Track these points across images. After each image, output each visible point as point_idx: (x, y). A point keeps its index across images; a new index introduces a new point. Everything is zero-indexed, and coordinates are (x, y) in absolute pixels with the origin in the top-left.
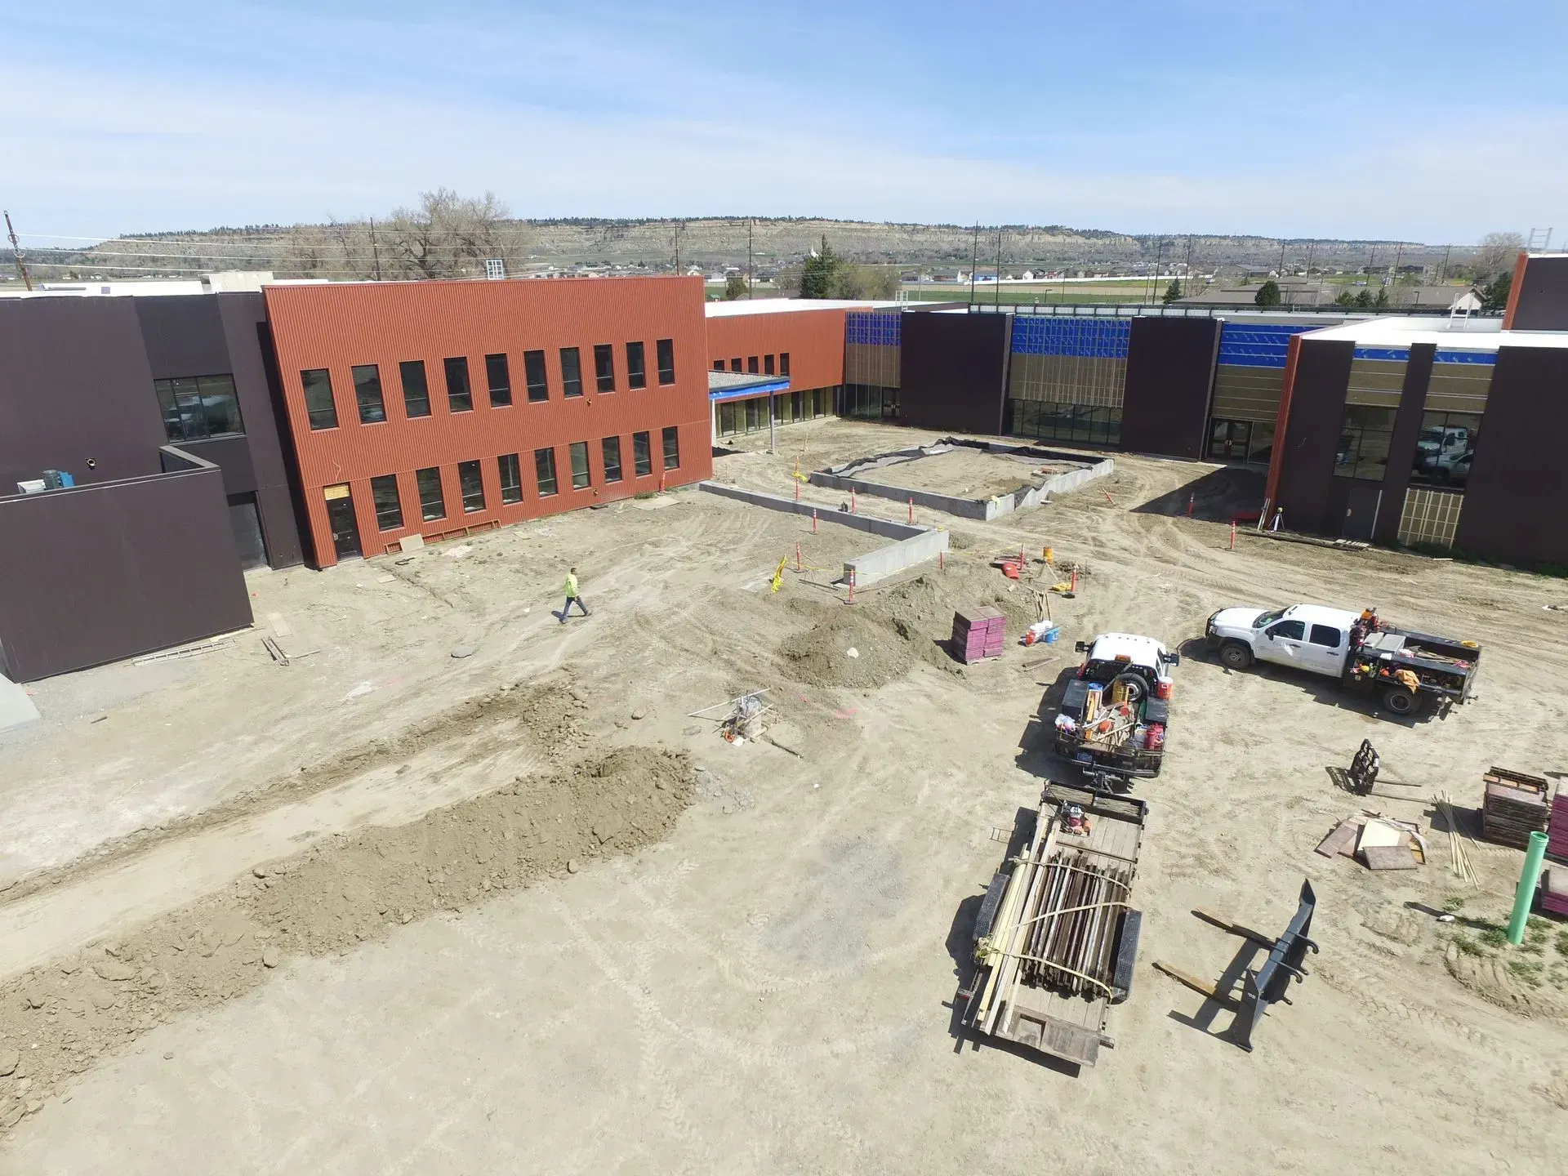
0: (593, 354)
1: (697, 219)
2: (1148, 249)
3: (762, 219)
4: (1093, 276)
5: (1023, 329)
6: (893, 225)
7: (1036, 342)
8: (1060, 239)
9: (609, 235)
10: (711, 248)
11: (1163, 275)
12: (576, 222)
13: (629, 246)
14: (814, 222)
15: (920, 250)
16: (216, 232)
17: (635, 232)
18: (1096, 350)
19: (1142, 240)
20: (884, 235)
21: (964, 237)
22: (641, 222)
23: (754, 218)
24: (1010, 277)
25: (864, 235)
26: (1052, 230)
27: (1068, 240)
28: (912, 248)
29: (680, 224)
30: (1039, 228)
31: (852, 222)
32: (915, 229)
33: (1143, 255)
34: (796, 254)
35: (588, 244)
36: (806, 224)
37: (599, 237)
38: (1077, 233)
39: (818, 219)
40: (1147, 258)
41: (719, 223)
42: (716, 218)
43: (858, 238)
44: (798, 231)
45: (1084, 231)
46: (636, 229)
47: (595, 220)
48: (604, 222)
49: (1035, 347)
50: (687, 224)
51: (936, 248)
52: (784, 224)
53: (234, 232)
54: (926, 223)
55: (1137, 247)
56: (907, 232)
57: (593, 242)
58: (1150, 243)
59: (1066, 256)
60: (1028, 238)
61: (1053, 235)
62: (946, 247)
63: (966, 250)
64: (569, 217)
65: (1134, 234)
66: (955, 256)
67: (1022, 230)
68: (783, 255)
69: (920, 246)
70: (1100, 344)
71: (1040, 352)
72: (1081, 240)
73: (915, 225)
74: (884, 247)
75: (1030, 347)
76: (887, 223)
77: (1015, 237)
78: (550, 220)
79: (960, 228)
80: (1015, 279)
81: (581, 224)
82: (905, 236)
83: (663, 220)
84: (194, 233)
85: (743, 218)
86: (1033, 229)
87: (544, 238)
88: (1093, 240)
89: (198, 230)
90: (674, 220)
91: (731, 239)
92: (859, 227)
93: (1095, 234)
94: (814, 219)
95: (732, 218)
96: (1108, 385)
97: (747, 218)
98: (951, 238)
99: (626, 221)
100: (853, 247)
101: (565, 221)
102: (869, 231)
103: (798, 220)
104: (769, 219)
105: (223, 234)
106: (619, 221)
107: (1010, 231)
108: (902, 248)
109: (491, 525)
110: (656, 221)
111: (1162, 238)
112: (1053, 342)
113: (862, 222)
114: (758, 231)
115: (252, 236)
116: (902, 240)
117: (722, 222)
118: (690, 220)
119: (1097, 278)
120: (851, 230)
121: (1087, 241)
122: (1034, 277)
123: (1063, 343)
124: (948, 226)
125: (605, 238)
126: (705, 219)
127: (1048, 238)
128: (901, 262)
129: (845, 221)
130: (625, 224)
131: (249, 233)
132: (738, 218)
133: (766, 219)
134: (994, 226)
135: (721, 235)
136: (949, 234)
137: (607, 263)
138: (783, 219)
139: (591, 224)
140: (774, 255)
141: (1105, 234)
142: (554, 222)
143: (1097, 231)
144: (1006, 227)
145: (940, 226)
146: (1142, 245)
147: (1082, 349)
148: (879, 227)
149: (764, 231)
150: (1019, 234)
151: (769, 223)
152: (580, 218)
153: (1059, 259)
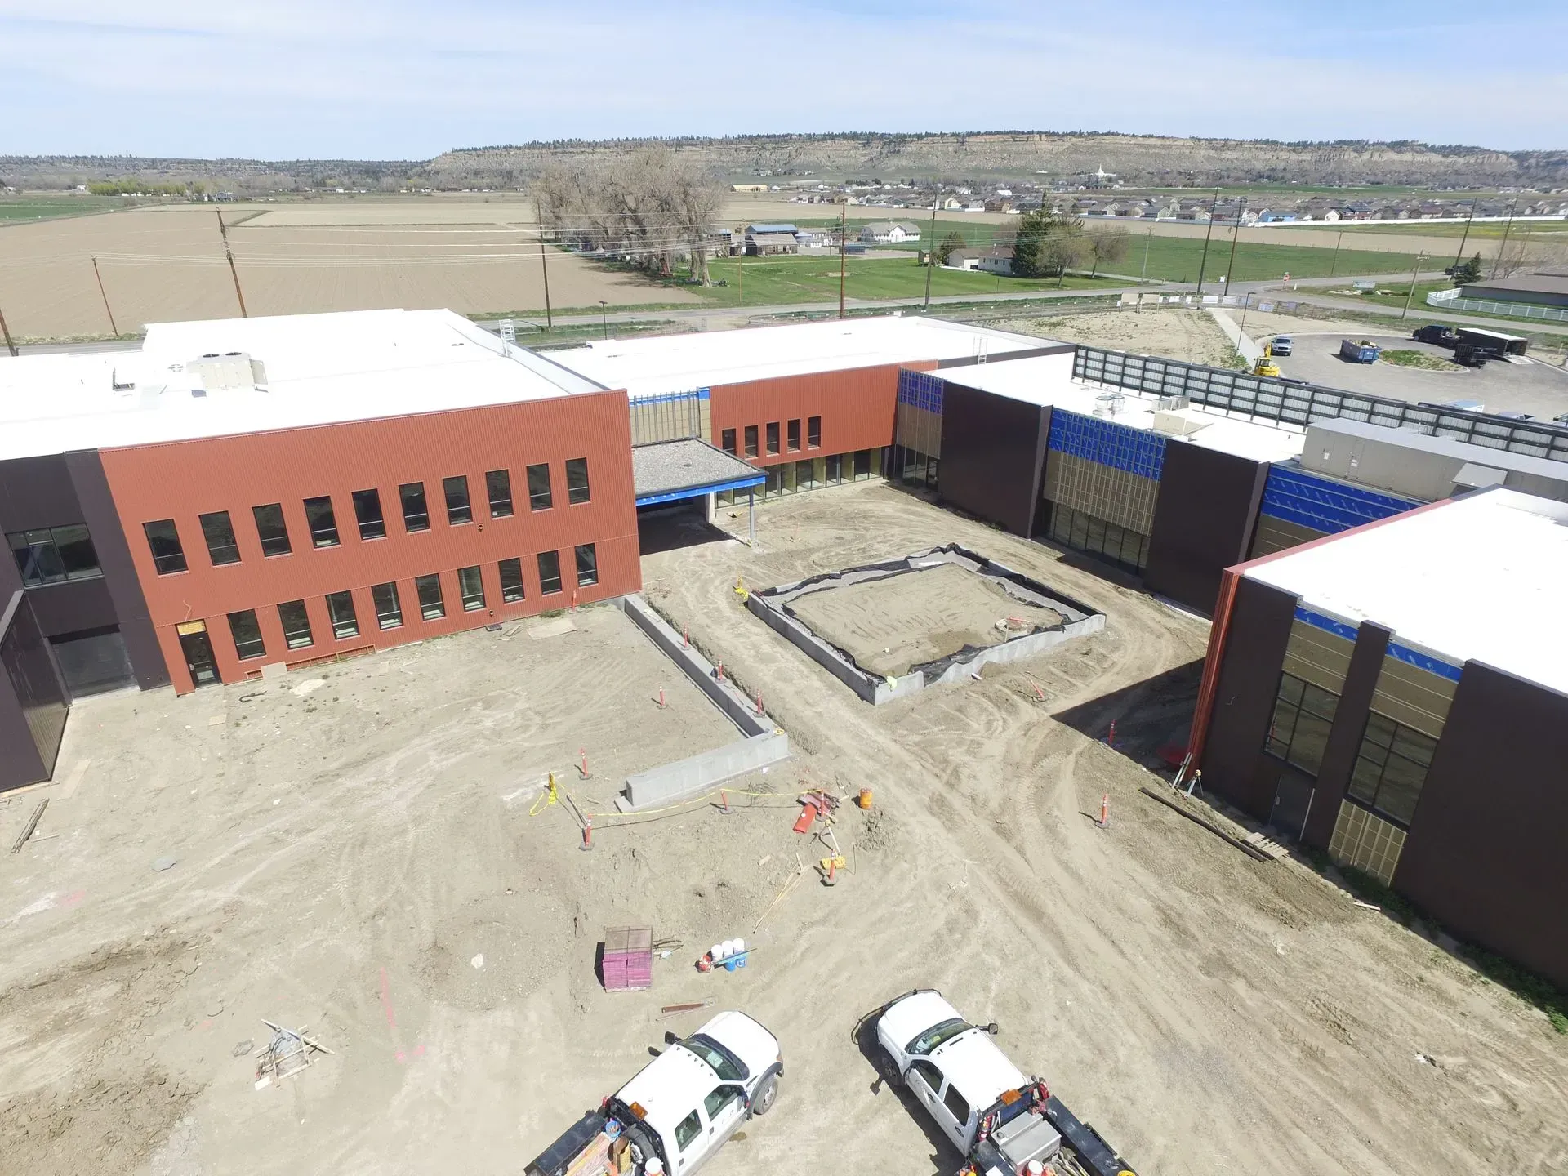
0: (484, 481)
1: (979, 134)
2: (1528, 168)
3: (1048, 134)
4: (1419, 217)
5: (1061, 424)
6: (1199, 140)
7: (1073, 442)
8: (1408, 156)
9: (885, 151)
10: (989, 165)
11: (1522, 214)
12: (854, 136)
13: (904, 162)
14: (1107, 137)
15: (1228, 170)
16: (529, 146)
17: (912, 147)
18: (1132, 465)
19: (1521, 157)
20: (1187, 151)
21: (1284, 155)
22: (919, 137)
23: (1040, 133)
24: (1309, 217)
25: (1164, 152)
26: (1399, 146)
27: (1419, 158)
28: (1217, 167)
29: (961, 138)
30: (1383, 143)
31: (1152, 136)
32: (1225, 144)
33: (1518, 177)
34: (1082, 173)
35: (863, 159)
36: (1098, 139)
37: (875, 152)
38: (1433, 149)
39: (1113, 134)
40: (1523, 180)
41: (1001, 138)
42: (999, 133)
43: (1157, 155)
44: (1088, 147)
45: (1444, 147)
46: (913, 145)
47: (873, 134)
48: (882, 136)
49: (1072, 447)
50: (967, 139)
51: (1246, 167)
52: (1073, 140)
53: (544, 146)
54: (1239, 138)
55: (1514, 165)
56: (1216, 149)
57: (868, 157)
58: (1533, 161)
59: (1412, 178)
60: (1366, 156)
61: (1400, 152)
62: (1259, 166)
63: (1285, 169)
64: (847, 132)
65: (1512, 149)
66: (1269, 177)
67: (1359, 146)
68: (1067, 175)
69: (1228, 164)
70: (1137, 460)
71: (1077, 454)
72: (1436, 158)
73: (1227, 140)
74: (1185, 166)
75: (1066, 445)
76: (1193, 139)
77: (1349, 155)
78: (829, 135)
79: (1282, 143)
80: (1314, 219)
81: (858, 139)
82: (1213, 153)
83: (942, 135)
84: (511, 147)
85: (1028, 133)
86: (1374, 144)
87: (819, 154)
88: (1453, 158)
89: (514, 145)
90: (954, 135)
91: (1013, 156)
92: (1159, 142)
93: (1457, 150)
94: (1108, 134)
95: (1018, 133)
96: (1142, 509)
97: (1032, 132)
98: (1269, 155)
99: (905, 136)
100: (1150, 164)
101: (844, 136)
102: (1169, 147)
103: (1089, 134)
104: (1057, 134)
105: (534, 148)
106: (898, 136)
107: (1345, 147)
108: (1207, 166)
109: (365, 649)
110: (935, 135)
111: (1551, 154)
112: (1090, 446)
113: (1163, 137)
114: (1043, 146)
115: (558, 150)
116: (1209, 158)
117: (1005, 136)
118: (971, 134)
119: (1425, 219)
120: (1150, 146)
121: (1443, 159)
122: (1340, 218)
123: (1100, 449)
124: (1267, 142)
125: (881, 153)
126: (986, 133)
127: (1394, 156)
128: (1199, 186)
129: (1144, 136)
130: (903, 139)
131: (555, 148)
132: (1023, 133)
133: (1054, 134)
134: (1325, 141)
135: (1002, 152)
136: (1265, 151)
137: (878, 182)
138: (1073, 134)
139: (868, 139)
140: (1057, 174)
141: (1471, 151)
142: (832, 137)
143: (1460, 146)
144: (1340, 142)
145: (1256, 142)
146: (1521, 165)
147: (1118, 460)
148: (1182, 143)
149: (1050, 147)
150: (1356, 151)
151: (1056, 138)
152: (859, 132)
153: (1400, 183)
